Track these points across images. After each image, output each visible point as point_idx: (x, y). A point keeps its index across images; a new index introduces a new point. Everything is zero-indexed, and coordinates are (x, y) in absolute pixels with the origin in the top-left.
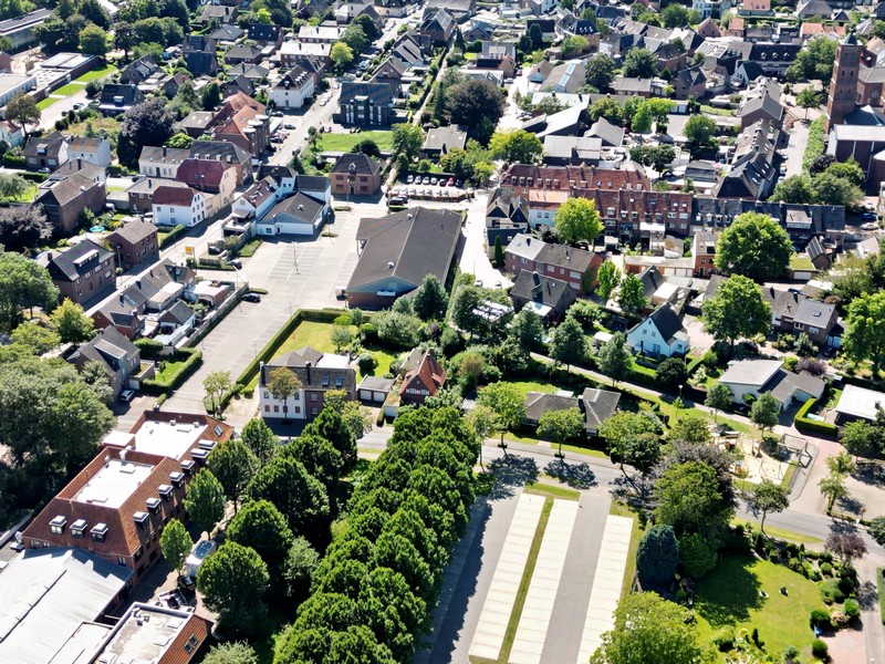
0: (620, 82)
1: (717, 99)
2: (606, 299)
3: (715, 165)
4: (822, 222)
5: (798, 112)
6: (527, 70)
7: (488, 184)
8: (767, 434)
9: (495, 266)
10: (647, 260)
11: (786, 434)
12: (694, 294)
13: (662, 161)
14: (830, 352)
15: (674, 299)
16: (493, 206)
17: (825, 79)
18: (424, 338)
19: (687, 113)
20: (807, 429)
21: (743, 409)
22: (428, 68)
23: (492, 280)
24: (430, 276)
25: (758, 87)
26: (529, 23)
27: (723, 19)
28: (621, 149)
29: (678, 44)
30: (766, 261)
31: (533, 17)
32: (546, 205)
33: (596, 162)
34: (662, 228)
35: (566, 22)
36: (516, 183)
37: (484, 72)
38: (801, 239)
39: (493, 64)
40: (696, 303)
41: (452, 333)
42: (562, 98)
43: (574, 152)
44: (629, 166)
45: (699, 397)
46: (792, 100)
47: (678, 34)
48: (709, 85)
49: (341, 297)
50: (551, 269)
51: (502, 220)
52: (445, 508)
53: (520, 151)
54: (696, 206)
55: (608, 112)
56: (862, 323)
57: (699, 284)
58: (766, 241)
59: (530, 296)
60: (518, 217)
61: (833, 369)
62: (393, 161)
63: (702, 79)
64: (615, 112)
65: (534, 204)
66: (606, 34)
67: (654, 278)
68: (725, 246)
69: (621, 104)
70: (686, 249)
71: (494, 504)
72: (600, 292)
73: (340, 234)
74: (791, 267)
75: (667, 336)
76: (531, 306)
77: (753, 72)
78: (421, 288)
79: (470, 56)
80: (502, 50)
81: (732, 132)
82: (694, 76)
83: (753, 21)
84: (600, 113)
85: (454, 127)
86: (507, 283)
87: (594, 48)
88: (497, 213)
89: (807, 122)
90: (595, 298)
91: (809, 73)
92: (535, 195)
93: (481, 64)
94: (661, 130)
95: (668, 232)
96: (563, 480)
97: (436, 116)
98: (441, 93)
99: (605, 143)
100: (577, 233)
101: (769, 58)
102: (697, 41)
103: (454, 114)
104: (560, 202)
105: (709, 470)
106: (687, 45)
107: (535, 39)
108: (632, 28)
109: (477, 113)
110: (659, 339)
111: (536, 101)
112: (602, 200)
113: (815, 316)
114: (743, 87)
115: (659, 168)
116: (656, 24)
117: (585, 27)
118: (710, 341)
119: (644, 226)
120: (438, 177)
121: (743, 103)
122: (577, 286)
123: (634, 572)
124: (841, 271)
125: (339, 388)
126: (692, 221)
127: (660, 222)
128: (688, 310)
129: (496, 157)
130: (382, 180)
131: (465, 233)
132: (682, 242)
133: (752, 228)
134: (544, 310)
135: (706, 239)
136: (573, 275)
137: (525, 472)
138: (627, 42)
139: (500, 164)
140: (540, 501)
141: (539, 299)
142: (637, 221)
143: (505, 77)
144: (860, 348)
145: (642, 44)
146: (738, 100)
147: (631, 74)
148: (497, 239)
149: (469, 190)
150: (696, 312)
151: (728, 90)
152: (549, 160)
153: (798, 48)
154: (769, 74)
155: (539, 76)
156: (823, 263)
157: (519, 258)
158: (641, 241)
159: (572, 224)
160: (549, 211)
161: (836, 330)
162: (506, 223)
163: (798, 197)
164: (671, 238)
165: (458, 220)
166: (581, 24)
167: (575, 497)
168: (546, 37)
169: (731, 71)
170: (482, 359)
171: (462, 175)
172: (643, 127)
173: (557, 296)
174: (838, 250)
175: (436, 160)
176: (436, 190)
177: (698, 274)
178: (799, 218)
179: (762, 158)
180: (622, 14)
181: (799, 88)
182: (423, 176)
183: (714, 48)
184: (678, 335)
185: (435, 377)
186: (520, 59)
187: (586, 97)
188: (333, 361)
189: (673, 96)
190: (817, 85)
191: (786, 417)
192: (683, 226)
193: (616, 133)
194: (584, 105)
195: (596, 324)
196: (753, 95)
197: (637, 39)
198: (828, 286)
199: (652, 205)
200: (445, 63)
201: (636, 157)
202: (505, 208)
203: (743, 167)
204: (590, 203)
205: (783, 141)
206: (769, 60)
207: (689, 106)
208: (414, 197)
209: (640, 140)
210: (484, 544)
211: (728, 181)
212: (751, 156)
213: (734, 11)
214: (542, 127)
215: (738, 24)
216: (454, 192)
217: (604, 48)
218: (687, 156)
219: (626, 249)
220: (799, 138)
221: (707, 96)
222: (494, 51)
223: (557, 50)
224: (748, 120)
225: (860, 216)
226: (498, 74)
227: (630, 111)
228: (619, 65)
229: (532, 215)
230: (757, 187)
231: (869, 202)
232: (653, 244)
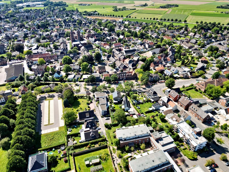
0: (41, 41)
1: (56, 41)
2: (49, 71)
3: (59, 50)
4: (75, 55)
5: (67, 41)
6: (26, 41)
7: (25, 59)
8: (76, 83)
9: (30, 71)
10: (53, 65)
11: (78, 83)
12: (61, 68)
13: (51, 51)
14: (80, 71)
15: (59, 69)
16: (27, 62)
17: (70, 36)
18: (22, 84)
19: (53, 44)
20: (80, 81)
21: (72, 81)
22: (9, 43)
23: (31, 73)
24: (20, 75)
25: (61, 39)
26: (24, 34)
27: (54, 30)
28: (44, 50)
29: (48, 34)
30: (69, 62)
31: (24, 33)
32: (36, 60)
33: (41, 53)
34: (54, 60)
35: (30, 33)
36: (30, 58)
37: (19, 42)
38: (73, 58)
39: (20, 41)
40: (62, 69)
41: (27, 82)
42: (33, 44)
43: (38, 52)
44: (47, 52)
45: (66, 81)
46: (66, 40)
47: (47, 33)
48: (54, 39)
49: (5, 81)
50: (40, 69)
51: (29, 64)
52: (34, 107)
53: (29, 53)
54: (58, 56)
55: (41, 45)
56: (83, 67)
57: (61, 67)
58: (68, 59)
59: (37, 74)
60: (32, 63)
61: (81, 73)
62: (8, 58)
63: (53, 39)
64: (42, 45)
65: (34, 61)
66: (37, 34)
67: (55, 67)
68: (63, 61)
69: (43, 44)
70: (58, 62)
71: (41, 104)
72: (48, 71)
73: (2, 72)
74: (72, 62)
75: (59, 74)
76: (38, 75)
77: (60, 37)
78: (19, 77)
79: (16, 40)
80: (21, 38)
81: (59, 45)
82: (52, 38)
83: (58, 30)
84: (40, 46)
85: (16, 51)
86: (33, 73)
87: (36, 36)
88: (28, 63)
89: (69, 43)
90: (47, 72)
91: (67, 36)
92: (33, 59)
93: (18, 41)
94: (50, 47)
95: (55, 60)
96: (50, 97)
97: (13, 50)
98: (13, 47)
99: (42, 50)
100: (42, 63)
101: (61, 35)
102: (51, 34)
103: (16, 49)
104: (38, 59)
105: (70, 90)
106: (50, 34)
107: (26, 36)
108: (41, 33)
109: (20, 49)
110: (58, 75)
111: (29, 45)
112: (44, 58)
113: (77, 67)
114: (59, 39)
115: (51, 52)
116: (44, 32)
117: (33, 33)
118: (65, 74)
119: (51, 60)
120: (16, 59)
121: (60, 41)
122: (44, 71)
123: (64, 106)
124: (79, 61)
125: (10, 95)
126: (58, 58)
127: (53, 59)
128: (61, 70)
129: (25, 55)
130: (7, 62)
131: (24, 67)
132: (57, 61)
133: (66, 58)
134: (40, 75)
135: (61, 60)
136: (43, 69)
137: (45, 98)
138: (40, 35)
139: (26, 56)
140: (48, 101)
141: (39, 74)
142: (50, 60)
143: (23, 42)
144: (84, 70)
145: (43, 35)
146: (59, 41)
147: (42, 39)
148: (30, 67)
149: (22, 60)
150: (62, 70)
151: (57, 40)
152: (34, 54)
153: (65, 33)
154: (62, 37)
155: (28, 42)
156: (76, 60)
157: (34, 69)
158: (52, 63)
159: (41, 62)
160: (37, 61)
161: (80, 68)
162: (30, 64)
163: (71, 53)
164: (55, 61)
165: (22, 65)
166: (32, 33)
167: (53, 99)
168: (27, 36)
169: (57, 37)
170: (33, 85)
171: (20, 58)
172: (47, 47)
173: (42, 73)
174: (78, 58)
175: (15, 57)
176: (17, 61)
177: (61, 65)
178: (72, 55)
179: (64, 48)
180: (38, 31)
181: (66, 38)
182: (14, 60)
183: (53, 34)
184: (60, 74)
185: (26, 89)
186: (24, 39)
187: (37, 44)
188: (7, 91)
189: (50, 42)
190: (69, 37)
191: (77, 81)
192: (57, 59)
193: (43, 48)
194: (37, 45)
195: (49, 75)
196: (61, 40)
197: (42, 34)
198: (78, 63)
199: (52, 57)
200: (12, 42)
201: (47, 51)
202: (29, 62)
203: (62, 50)
204: (42, 59)
205: (67, 46)
206: (62, 35)
207: (53, 43)
208: (13, 63)
209: (47, 49)
210: (41, 110)
211: (61, 52)
212: (63, 48)
213: (55, 29)
214: (31, 49)
215: (56, 30)
216: (20, 61)
217: (37, 36)
218: (54, 50)
219: (50, 64)
220: (68, 45)
221: (55, 41)
222: (20, 39)
223: (30, 37)
224: (61, 43)
225: (79, 54)
226: (21, 42)
227: (44, 45)
228: (40, 38)
229: (34, 62)
230: (65, 52)
231: (80, 52)
232: (53, 63)
